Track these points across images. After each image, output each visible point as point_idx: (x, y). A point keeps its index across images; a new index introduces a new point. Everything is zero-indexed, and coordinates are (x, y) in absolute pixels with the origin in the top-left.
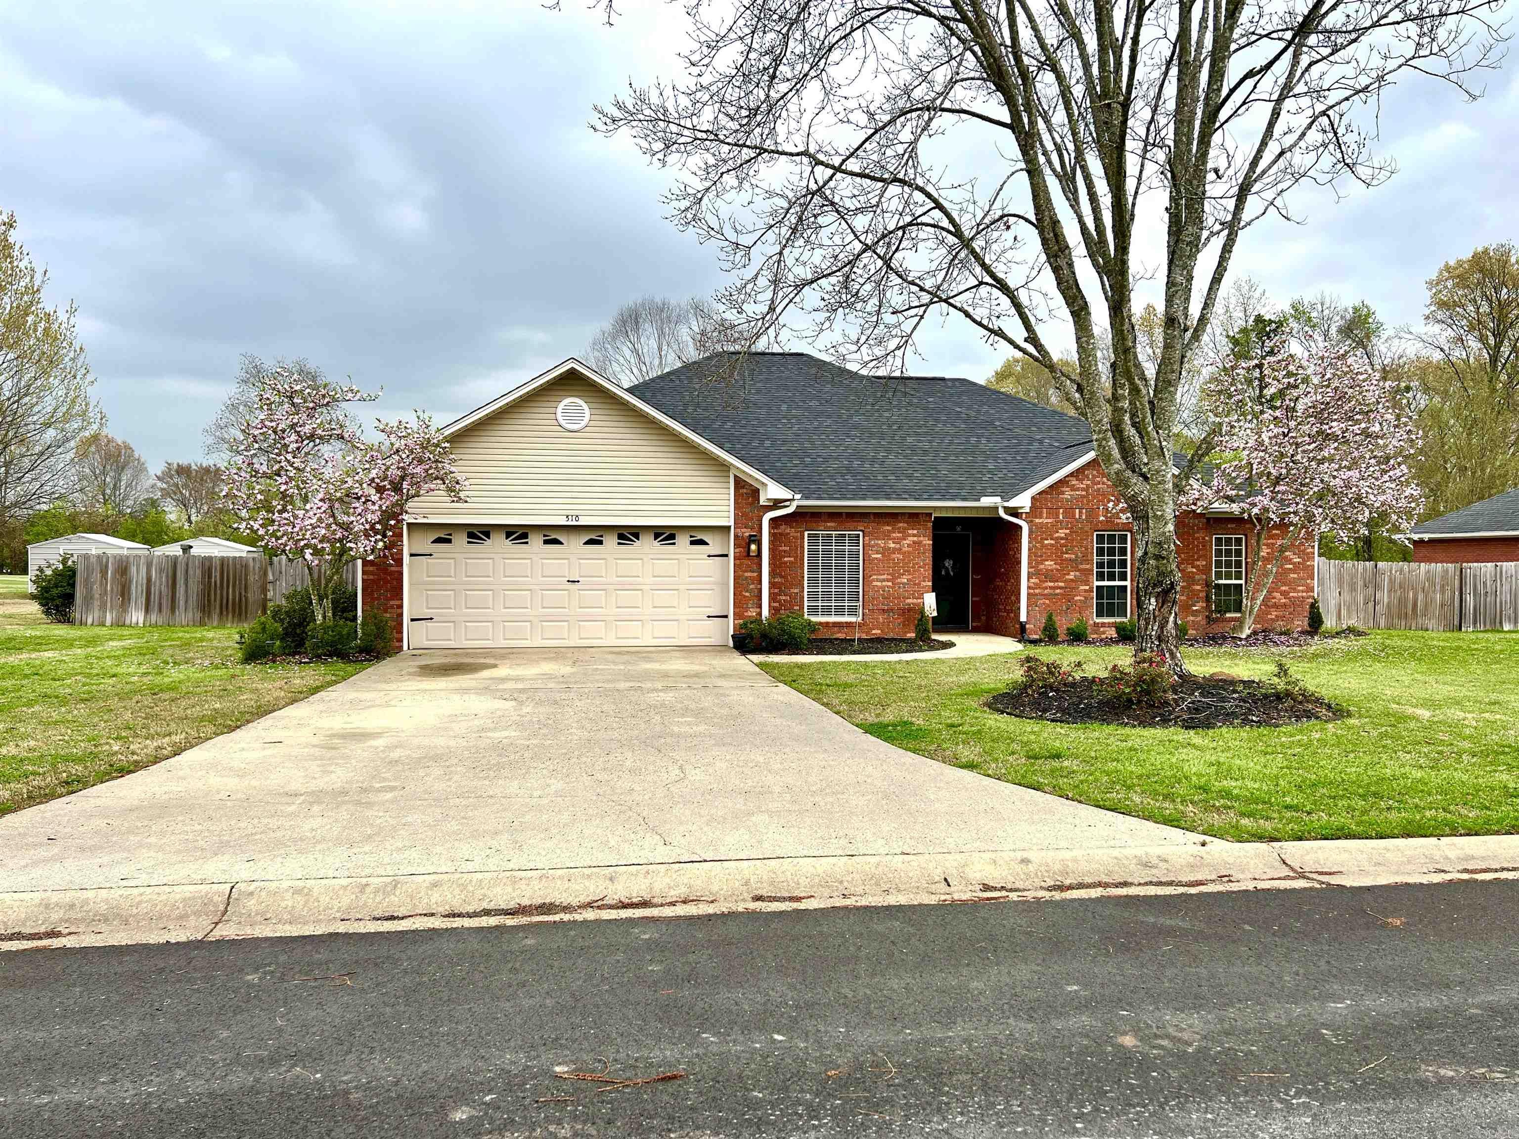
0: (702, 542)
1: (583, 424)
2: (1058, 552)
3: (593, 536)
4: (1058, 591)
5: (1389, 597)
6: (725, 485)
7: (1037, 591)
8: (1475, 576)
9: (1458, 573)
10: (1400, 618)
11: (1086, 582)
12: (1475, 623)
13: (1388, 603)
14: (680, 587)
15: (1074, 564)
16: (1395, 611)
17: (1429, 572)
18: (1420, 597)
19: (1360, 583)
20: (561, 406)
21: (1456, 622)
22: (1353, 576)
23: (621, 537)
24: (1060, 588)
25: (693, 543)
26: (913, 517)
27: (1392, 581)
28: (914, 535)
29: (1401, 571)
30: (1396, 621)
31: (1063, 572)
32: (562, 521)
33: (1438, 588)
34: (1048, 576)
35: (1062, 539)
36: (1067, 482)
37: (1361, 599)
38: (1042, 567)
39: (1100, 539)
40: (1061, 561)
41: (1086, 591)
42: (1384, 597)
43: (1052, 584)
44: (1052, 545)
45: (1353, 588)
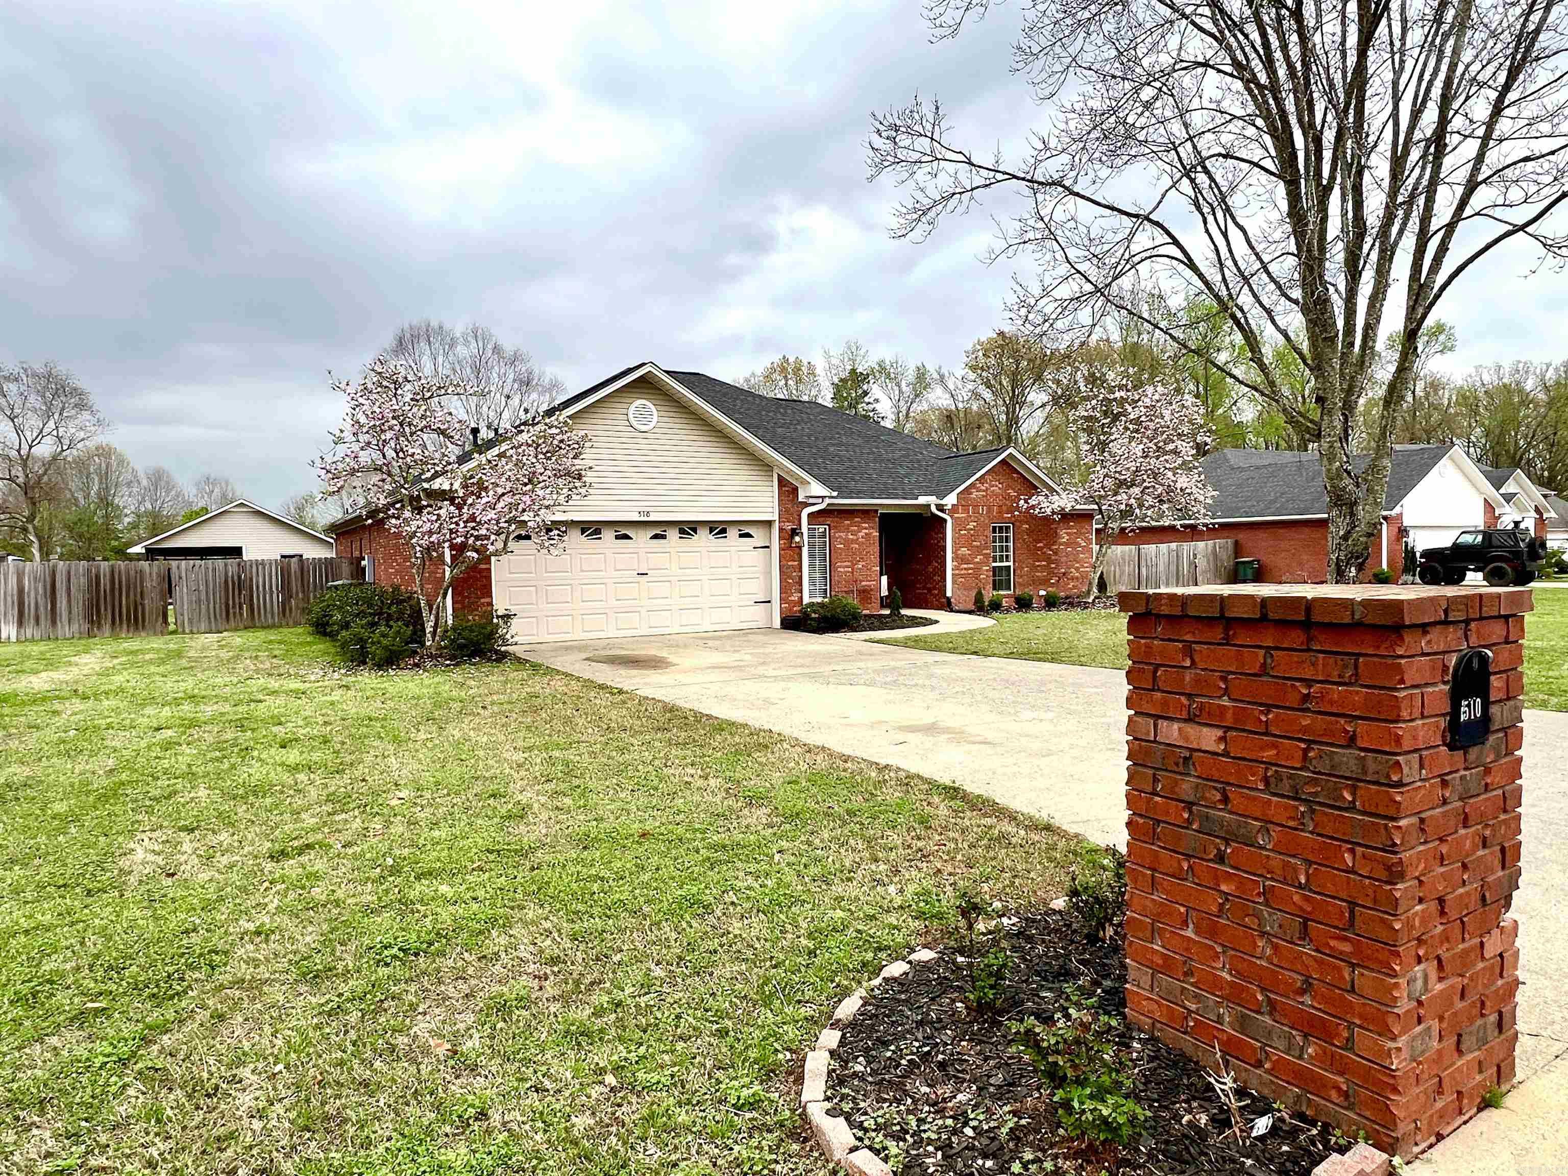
0: (748, 535)
1: (652, 425)
2: (969, 540)
3: (658, 531)
4: (970, 571)
6: (770, 484)
7: (957, 572)
11: (986, 564)
14: (733, 577)
15: (979, 550)
20: (632, 408)
23: (682, 531)
24: (971, 569)
25: (741, 536)
26: (866, 513)
28: (866, 528)
31: (973, 556)
32: (636, 517)
34: (964, 559)
35: (971, 529)
36: (977, 485)
38: (960, 552)
39: (994, 529)
40: (971, 548)
41: (986, 570)
43: (966, 566)
44: (966, 535)
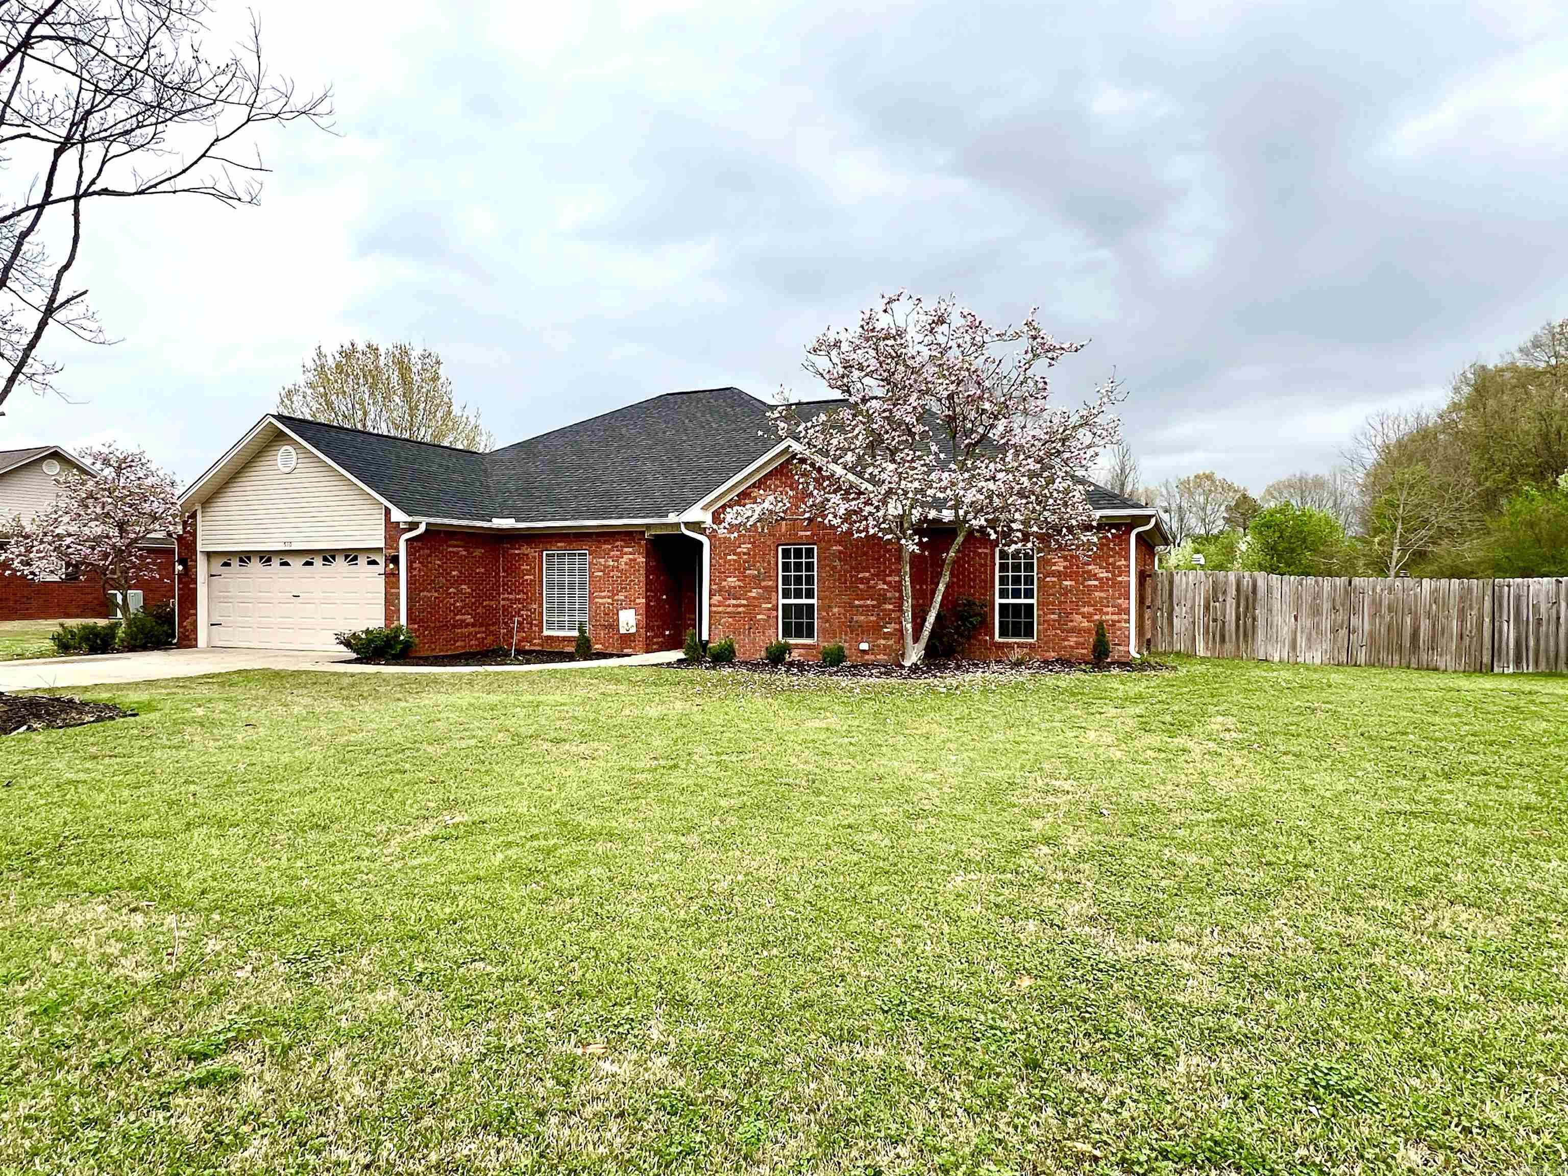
0: (374, 562)
1: (292, 467)
2: (740, 569)
3: (308, 559)
4: (741, 609)
5: (1373, 623)
6: (381, 511)
7: (720, 609)
8: (1518, 598)
9: (1489, 592)
10: (1389, 651)
11: (768, 600)
12: (1518, 662)
13: (1371, 634)
14: (361, 602)
15: (757, 581)
16: (1383, 642)
17: (1437, 590)
18: (1425, 624)
19: (1326, 606)
20: (280, 453)
21: (1486, 659)
22: (1317, 596)
23: (325, 559)
24: (744, 606)
25: (369, 563)
26: (628, 536)
27: (1376, 604)
28: (631, 554)
29: (1391, 590)
30: (1383, 655)
31: (745, 589)
32: (282, 547)
33: (1454, 613)
34: (731, 593)
35: (745, 554)
36: (749, 494)
37: (1326, 624)
38: (724, 583)
39: (786, 553)
40: (743, 578)
41: (769, 609)
42: (1363, 623)
43: (734, 602)
44: (735, 561)
45: (1316, 611)
